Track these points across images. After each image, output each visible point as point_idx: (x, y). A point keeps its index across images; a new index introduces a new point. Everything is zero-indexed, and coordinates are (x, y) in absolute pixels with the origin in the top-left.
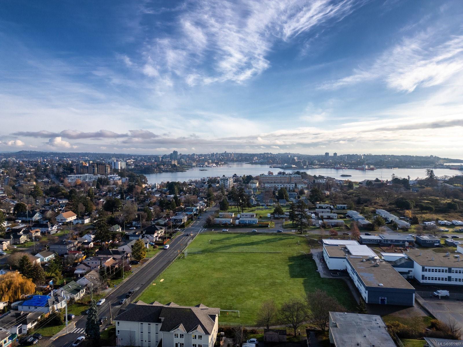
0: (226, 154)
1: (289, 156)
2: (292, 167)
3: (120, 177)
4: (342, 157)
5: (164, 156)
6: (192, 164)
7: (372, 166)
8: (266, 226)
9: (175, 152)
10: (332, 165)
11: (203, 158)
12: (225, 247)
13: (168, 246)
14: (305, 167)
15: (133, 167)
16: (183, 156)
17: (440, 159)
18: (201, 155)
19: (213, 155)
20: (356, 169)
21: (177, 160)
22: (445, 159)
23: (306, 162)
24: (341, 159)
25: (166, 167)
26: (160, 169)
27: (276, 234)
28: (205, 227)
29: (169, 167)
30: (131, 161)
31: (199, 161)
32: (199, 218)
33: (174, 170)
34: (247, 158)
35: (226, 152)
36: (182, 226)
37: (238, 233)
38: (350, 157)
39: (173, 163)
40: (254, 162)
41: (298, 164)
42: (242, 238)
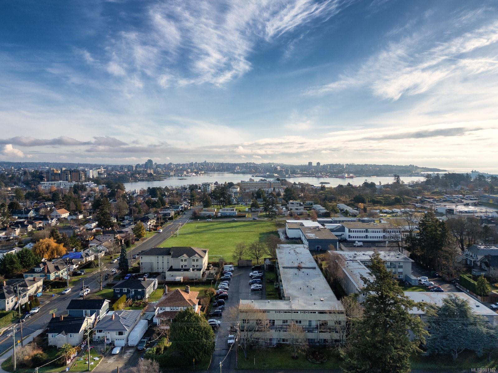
0: (206, 164)
1: (272, 166)
2: (274, 176)
3: (96, 185)
4: (325, 167)
5: (138, 165)
6: (169, 173)
7: (351, 175)
8: (245, 216)
9: (150, 161)
10: (314, 174)
11: (181, 167)
12: (210, 230)
13: (161, 231)
14: (287, 176)
15: (105, 176)
16: (158, 166)
17: (419, 168)
18: (179, 165)
19: (191, 164)
20: (336, 177)
21: (153, 169)
22: (423, 168)
23: (288, 171)
24: (324, 168)
25: (142, 176)
26: (136, 177)
27: (251, 221)
28: (191, 219)
29: (145, 176)
30: (102, 170)
31: (177, 170)
32: (185, 214)
33: (151, 179)
34: (228, 167)
35: (205, 161)
36: (171, 219)
37: (220, 222)
38: (332, 166)
39: (149, 172)
40: (235, 171)
41: (279, 172)
42: (224, 224)
